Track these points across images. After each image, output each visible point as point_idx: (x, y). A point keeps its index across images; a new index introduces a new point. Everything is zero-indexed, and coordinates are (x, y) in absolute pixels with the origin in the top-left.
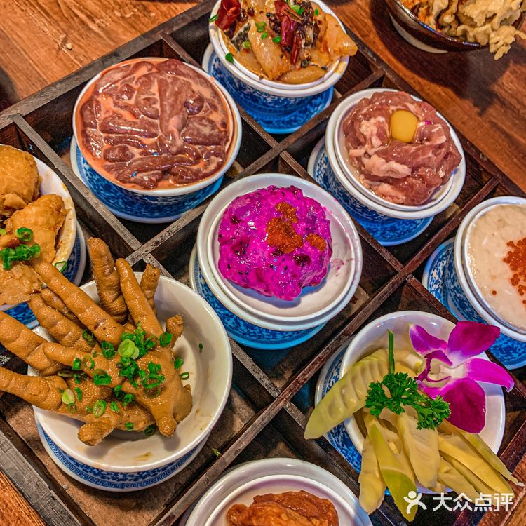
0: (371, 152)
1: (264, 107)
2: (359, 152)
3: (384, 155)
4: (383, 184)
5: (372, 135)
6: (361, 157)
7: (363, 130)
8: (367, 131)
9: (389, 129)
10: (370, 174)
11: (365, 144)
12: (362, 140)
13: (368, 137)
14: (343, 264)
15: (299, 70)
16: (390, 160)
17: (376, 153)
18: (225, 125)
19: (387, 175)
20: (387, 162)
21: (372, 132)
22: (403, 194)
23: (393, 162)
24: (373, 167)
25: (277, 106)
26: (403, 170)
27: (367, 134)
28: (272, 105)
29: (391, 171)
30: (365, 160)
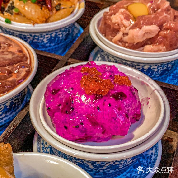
0: (127, 30)
1: (43, 49)
2: (119, 36)
3: (136, 26)
4: (145, 46)
5: (122, 20)
6: (121, 39)
7: (114, 21)
8: (117, 19)
9: (130, 13)
10: (133, 45)
11: (120, 28)
12: (116, 27)
13: (120, 23)
14: (149, 98)
15: (56, 13)
16: (142, 26)
17: (130, 29)
18: (21, 51)
19: (145, 38)
20: (140, 28)
21: (121, 18)
22: (162, 45)
23: (145, 26)
24: (133, 37)
25: (52, 44)
26: (154, 28)
27: (118, 21)
28: (48, 44)
29: (146, 33)
30: (126, 38)
